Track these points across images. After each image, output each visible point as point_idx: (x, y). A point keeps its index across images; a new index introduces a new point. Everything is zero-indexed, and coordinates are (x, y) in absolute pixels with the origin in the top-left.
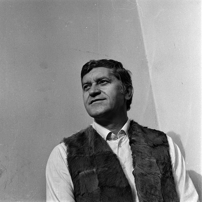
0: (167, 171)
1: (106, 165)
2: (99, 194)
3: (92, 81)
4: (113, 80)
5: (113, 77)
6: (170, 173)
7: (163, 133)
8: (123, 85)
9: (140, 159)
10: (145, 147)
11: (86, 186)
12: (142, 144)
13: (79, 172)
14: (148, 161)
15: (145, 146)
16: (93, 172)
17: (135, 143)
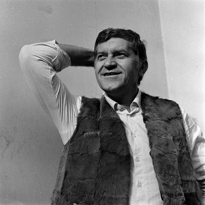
0: (183, 147)
1: (111, 130)
2: (98, 158)
3: (109, 52)
4: (130, 53)
5: (131, 51)
6: (186, 148)
7: (175, 103)
8: (140, 61)
9: (156, 138)
10: (160, 123)
11: (87, 147)
12: (157, 120)
13: (84, 133)
14: (164, 139)
15: (160, 121)
16: (97, 134)
17: (149, 120)
